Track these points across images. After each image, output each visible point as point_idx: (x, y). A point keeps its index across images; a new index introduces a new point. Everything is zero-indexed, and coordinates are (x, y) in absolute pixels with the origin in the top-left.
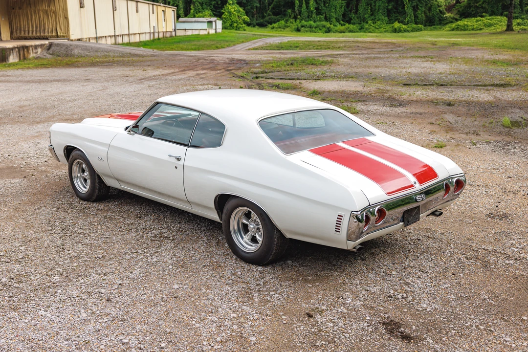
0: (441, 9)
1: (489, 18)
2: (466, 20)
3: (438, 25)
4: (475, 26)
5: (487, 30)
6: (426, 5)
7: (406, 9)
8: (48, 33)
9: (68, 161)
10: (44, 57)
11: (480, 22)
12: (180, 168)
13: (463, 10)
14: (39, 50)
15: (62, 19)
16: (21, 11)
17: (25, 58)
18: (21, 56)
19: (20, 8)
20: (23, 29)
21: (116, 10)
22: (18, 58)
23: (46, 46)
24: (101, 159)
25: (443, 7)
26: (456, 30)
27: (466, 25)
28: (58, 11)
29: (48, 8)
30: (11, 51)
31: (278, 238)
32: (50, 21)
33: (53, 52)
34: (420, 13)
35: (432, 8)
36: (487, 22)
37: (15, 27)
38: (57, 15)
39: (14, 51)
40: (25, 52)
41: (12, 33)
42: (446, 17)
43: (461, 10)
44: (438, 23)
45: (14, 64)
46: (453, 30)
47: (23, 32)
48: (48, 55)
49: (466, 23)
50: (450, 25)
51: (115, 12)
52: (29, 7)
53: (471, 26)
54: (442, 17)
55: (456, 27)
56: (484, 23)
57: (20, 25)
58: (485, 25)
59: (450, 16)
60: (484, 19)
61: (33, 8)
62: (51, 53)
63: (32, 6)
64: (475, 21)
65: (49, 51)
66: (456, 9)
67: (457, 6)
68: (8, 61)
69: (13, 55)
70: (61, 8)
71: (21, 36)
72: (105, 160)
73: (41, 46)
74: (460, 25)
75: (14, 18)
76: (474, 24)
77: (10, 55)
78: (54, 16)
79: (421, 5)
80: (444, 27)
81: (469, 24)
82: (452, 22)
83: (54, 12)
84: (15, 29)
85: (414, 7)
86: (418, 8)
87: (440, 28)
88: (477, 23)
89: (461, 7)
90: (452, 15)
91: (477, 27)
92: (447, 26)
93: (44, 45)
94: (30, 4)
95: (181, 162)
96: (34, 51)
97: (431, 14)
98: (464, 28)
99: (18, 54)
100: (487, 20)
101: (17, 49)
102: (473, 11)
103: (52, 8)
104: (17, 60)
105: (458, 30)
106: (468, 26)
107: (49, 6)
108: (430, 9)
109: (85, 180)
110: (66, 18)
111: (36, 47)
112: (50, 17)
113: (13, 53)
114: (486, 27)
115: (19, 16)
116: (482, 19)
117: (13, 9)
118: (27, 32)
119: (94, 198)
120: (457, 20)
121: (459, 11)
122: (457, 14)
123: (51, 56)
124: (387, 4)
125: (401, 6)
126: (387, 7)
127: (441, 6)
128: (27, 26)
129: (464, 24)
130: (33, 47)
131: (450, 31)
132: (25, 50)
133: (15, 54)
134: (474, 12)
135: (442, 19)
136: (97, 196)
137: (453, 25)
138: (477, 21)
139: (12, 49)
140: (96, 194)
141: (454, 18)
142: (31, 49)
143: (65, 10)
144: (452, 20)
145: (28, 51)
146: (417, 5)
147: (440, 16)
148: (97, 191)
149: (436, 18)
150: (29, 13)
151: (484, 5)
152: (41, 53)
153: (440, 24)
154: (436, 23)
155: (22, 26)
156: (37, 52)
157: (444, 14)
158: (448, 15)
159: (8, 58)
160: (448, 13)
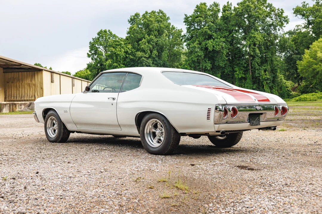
0: (288, 89)
1: (320, 93)
2: (305, 94)
3: (287, 98)
4: (312, 98)
5: (320, 100)
6: (278, 86)
7: (265, 88)
8: (29, 98)
9: (44, 120)
10: (26, 111)
11: (314, 96)
12: (115, 105)
13: (303, 90)
14: (23, 107)
15: (39, 89)
16: (12, 84)
17: (13, 111)
18: (11, 109)
19: (12, 82)
20: (13, 95)
21: (74, 86)
22: (9, 110)
23: (27, 104)
24: (66, 112)
25: (290, 88)
26: (299, 101)
27: (306, 98)
28: (37, 83)
29: (31, 82)
30: (5, 106)
31: (174, 134)
32: (31, 90)
33: (32, 108)
34: (274, 90)
35: (282, 88)
36: (319, 96)
37: (8, 94)
38: (36, 86)
39: (7, 106)
40: (14, 107)
41: (5, 98)
42: (292, 94)
43: (301, 89)
44: (287, 97)
45: (6, 114)
46: (297, 101)
47: (13, 98)
48: (28, 110)
49: (305, 96)
50: (295, 98)
51: (73, 87)
52: (18, 82)
53: (309, 98)
54: (289, 93)
55: (299, 99)
56: (317, 96)
57: (11, 93)
58: (318, 98)
59: (295, 94)
60: (317, 94)
61: (21, 82)
62: (30, 108)
63: (20, 81)
64: (311, 95)
65: (29, 107)
66: (299, 89)
67: (299, 87)
68: (2, 111)
69: (6, 108)
70: (39, 82)
71: (11, 100)
72: (68, 111)
73: (24, 104)
74: (302, 98)
75: (8, 88)
76: (310, 97)
77: (4, 108)
78: (34, 87)
79: (275, 86)
80: (291, 100)
81: (308, 97)
82: (296, 96)
83: (34, 85)
84: (8, 95)
85: (270, 87)
86: (273, 88)
87: (289, 100)
88: (313, 97)
89: (301, 88)
90: (296, 93)
91: (313, 99)
92: (293, 99)
93: (26, 104)
94: (19, 80)
95: (115, 101)
96: (20, 107)
97: (282, 92)
98: (305, 100)
99: (9, 108)
100: (319, 95)
101: (9, 105)
102: (309, 90)
103: (33, 82)
104: (8, 112)
105: (301, 101)
106: (307, 98)
107: (31, 81)
108: (281, 88)
109: (55, 131)
110: (42, 88)
111: (21, 105)
112: (31, 88)
113: (6, 107)
114: (319, 99)
115: (11, 87)
116: (316, 94)
117: (8, 83)
118: (15, 97)
119: (60, 139)
120: (299, 95)
121: (300, 90)
122: (299, 92)
123: (30, 110)
124: (252, 86)
125: (262, 87)
126: (252, 87)
127: (288, 87)
128: (16, 94)
129: (304, 97)
130: (19, 105)
131: (296, 101)
132: (14, 106)
133: (7, 108)
134: (311, 91)
135: (289, 94)
136: (62, 138)
137: (297, 98)
138: (313, 95)
139: (6, 104)
140: (61, 137)
141: (297, 95)
142: (18, 105)
143: (41, 83)
144: (296, 95)
145: (16, 106)
146: (272, 86)
147: (288, 92)
148: (62, 134)
149: (285, 94)
150: (18, 85)
151: (316, 87)
152: (24, 108)
153: (288, 98)
154: (285, 97)
155: (13, 94)
156: (22, 108)
157: (291, 92)
158: (293, 93)
159: (2, 110)
160: (294, 92)
